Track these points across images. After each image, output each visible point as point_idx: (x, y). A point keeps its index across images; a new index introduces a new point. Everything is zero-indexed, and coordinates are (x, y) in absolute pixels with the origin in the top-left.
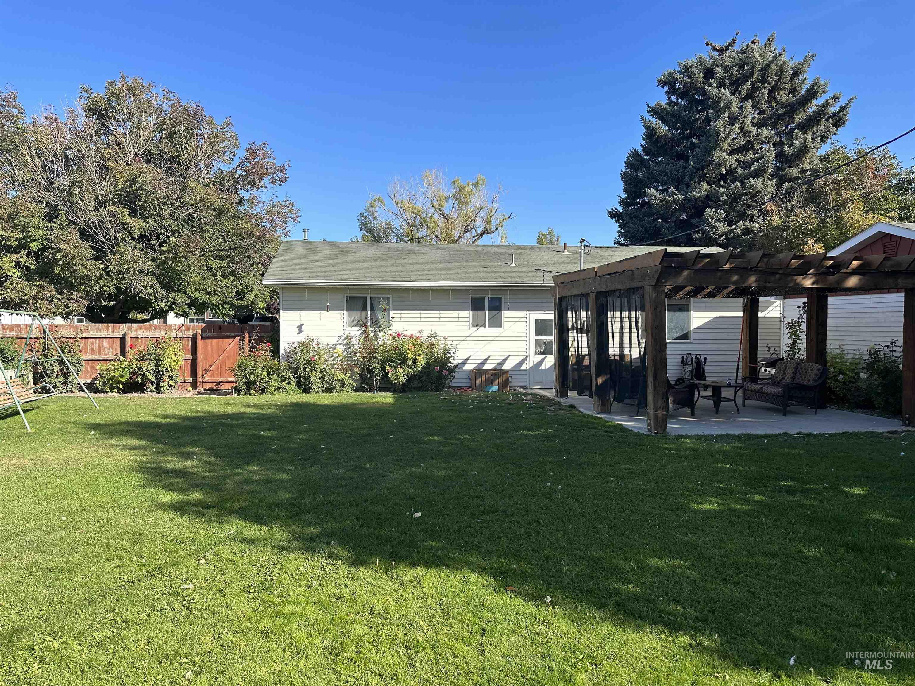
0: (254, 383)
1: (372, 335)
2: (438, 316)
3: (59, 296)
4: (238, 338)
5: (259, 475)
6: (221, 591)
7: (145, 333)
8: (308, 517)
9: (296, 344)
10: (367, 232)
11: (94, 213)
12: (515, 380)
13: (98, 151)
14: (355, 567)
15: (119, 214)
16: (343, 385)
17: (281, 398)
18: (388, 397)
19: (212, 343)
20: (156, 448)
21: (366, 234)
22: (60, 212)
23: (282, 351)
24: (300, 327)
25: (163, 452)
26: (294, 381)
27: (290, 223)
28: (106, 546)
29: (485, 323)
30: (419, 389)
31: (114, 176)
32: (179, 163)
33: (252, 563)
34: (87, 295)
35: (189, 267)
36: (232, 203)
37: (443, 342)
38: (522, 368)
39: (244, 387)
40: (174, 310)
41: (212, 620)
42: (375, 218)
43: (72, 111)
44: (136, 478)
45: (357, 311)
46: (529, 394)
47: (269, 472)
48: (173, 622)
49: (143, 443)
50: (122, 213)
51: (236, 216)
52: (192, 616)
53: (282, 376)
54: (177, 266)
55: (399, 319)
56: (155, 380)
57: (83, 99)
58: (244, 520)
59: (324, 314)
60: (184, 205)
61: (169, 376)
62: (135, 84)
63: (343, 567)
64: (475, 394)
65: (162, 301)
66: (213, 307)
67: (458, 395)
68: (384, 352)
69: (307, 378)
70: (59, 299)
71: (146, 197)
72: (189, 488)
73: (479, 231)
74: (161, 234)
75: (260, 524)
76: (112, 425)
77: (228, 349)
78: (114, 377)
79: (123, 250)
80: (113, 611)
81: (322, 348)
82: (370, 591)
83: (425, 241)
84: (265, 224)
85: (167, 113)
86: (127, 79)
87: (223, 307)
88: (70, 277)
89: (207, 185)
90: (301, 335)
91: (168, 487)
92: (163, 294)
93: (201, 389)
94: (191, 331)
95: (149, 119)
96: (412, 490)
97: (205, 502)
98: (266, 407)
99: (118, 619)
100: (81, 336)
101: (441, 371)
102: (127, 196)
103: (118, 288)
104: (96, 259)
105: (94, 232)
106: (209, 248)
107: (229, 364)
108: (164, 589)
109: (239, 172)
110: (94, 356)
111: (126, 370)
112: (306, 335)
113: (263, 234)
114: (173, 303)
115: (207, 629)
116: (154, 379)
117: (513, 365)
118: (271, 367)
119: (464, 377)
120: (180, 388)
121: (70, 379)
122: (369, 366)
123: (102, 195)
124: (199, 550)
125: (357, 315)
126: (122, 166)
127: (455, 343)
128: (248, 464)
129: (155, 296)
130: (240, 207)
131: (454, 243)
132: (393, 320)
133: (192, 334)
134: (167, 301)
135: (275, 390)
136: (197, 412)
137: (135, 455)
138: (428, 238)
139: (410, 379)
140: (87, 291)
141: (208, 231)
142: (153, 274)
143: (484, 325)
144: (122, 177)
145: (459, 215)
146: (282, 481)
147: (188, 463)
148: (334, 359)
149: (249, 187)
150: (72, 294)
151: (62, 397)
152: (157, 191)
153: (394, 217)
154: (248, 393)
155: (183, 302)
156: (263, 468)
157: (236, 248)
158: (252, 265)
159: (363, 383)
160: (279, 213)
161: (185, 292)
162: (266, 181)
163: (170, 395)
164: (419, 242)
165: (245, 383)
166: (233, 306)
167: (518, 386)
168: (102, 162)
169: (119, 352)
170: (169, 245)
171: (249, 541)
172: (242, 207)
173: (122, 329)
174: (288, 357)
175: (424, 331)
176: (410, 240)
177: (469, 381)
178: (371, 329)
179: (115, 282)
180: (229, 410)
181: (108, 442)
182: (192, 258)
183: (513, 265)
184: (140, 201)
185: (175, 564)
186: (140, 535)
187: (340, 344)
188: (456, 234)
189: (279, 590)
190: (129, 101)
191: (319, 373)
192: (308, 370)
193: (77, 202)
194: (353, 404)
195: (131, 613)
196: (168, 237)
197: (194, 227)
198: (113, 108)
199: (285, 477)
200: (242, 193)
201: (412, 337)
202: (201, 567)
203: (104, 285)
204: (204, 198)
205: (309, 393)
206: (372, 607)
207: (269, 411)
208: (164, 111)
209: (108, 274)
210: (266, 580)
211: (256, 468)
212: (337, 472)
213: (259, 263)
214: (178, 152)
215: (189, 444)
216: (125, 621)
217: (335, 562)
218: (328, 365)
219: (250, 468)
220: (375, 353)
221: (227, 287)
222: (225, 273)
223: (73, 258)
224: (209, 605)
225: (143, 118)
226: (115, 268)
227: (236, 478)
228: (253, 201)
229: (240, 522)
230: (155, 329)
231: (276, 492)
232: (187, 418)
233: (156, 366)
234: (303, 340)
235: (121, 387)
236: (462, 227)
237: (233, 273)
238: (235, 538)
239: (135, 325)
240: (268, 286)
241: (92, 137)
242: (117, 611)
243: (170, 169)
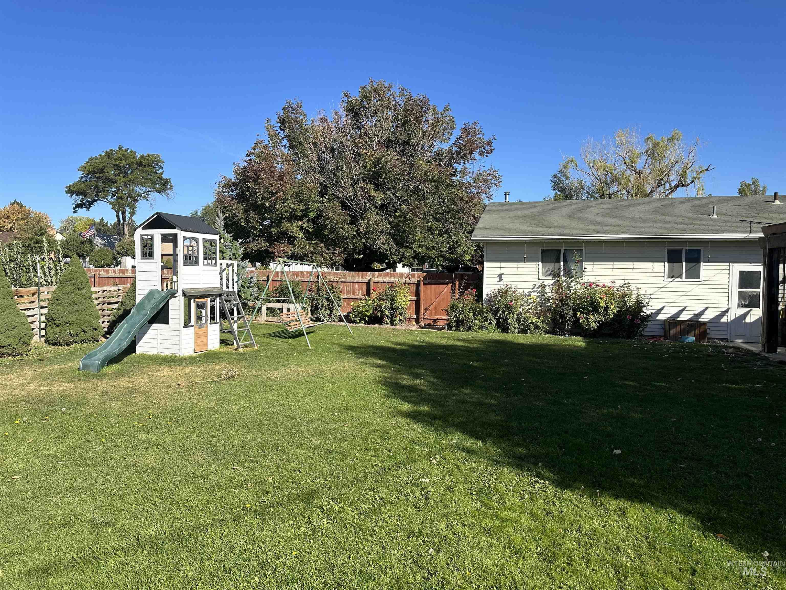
0: (462, 321)
1: (564, 284)
2: (631, 267)
3: (327, 251)
4: (450, 285)
5: (472, 398)
6: (450, 489)
7: (384, 279)
8: (517, 439)
9: (497, 290)
10: (559, 191)
11: (350, 189)
12: (713, 332)
13: (353, 142)
14: (561, 489)
15: (367, 189)
16: (537, 327)
17: (483, 335)
18: (580, 341)
19: (431, 288)
20: (394, 367)
21: (559, 193)
22: (329, 189)
23: (485, 296)
24: (500, 276)
25: (399, 371)
26: (494, 321)
27: (493, 188)
28: (365, 438)
29: (681, 275)
30: (610, 335)
31: (364, 160)
32: (409, 146)
33: (473, 470)
34: (345, 250)
35: (415, 228)
36: (448, 175)
37: (636, 292)
38: (722, 321)
39: (455, 324)
40: (403, 262)
41: (445, 511)
42: (567, 178)
43: (337, 112)
44: (381, 389)
45: (551, 262)
46: (730, 347)
47: (480, 396)
48: (416, 507)
49: (384, 363)
50: (369, 188)
51: (451, 186)
52: (429, 504)
53: (485, 317)
54: (407, 228)
55: (591, 270)
56: (390, 316)
57: (344, 103)
58: (463, 433)
59: (521, 265)
60: (412, 179)
61: (400, 313)
62: (380, 86)
63: (550, 487)
64: (669, 343)
65: (395, 255)
66: (431, 258)
67: (651, 344)
68: (575, 299)
69: (506, 320)
70: (327, 254)
71: (386, 174)
72: (420, 402)
73: (673, 184)
74: (395, 203)
75: (477, 438)
76: (363, 348)
77: (443, 293)
78: (362, 311)
79: (369, 216)
80: (373, 490)
81: (519, 295)
82: (576, 512)
83: (616, 196)
84: (473, 190)
85: (401, 106)
86: (374, 83)
87: (438, 259)
88: (334, 237)
89: (429, 162)
90: (501, 283)
91: (404, 399)
92: (396, 250)
93: (422, 324)
94: (416, 278)
95: (389, 113)
96: (610, 429)
97: (433, 414)
98: (473, 342)
99: (377, 496)
100: (341, 281)
101: (633, 320)
102: (372, 174)
103: (365, 245)
104: (351, 223)
105: (350, 203)
106: (430, 212)
107: (444, 305)
108: (407, 479)
109: (454, 149)
110: (349, 295)
111: (370, 307)
112: (505, 283)
113: (471, 198)
114: (403, 257)
115: (442, 518)
116: (389, 314)
117: (712, 317)
118: (476, 309)
119: (658, 326)
120: (407, 322)
121: (334, 312)
122: (561, 312)
123: (356, 175)
124: (431, 453)
125: (551, 266)
126: (370, 152)
127: (648, 293)
128: (463, 388)
129: (390, 251)
130: (453, 178)
131: (646, 197)
132: (586, 270)
133: (416, 280)
134: (399, 255)
135: (479, 329)
136: (421, 342)
137: (380, 372)
138: (620, 193)
139: (602, 325)
140: (345, 248)
141: (429, 199)
142: (389, 234)
143: (680, 276)
144: (370, 160)
145: (652, 170)
146: (491, 405)
147: (418, 382)
148: (529, 305)
149: (461, 161)
150: (335, 250)
151: (329, 325)
152: (393, 169)
153: (586, 176)
154: (457, 329)
155: (410, 255)
156: (474, 392)
157: (449, 212)
158: (461, 225)
159: (555, 327)
160: (484, 180)
161: (411, 248)
162: (476, 154)
163: (400, 327)
164: (610, 198)
165: (456, 321)
166: (445, 259)
167: (717, 339)
168: (356, 150)
169: (365, 294)
170: (401, 211)
171: (469, 451)
172: (456, 178)
173: (368, 275)
174: (490, 301)
175: (617, 281)
176: (601, 196)
177: (662, 330)
178: (564, 278)
179: (363, 240)
180: (444, 342)
181: (361, 360)
182: (418, 221)
183: (715, 216)
184: (381, 178)
185: (414, 461)
186: (387, 433)
187: (534, 292)
188: (648, 189)
189: (496, 497)
190: (376, 101)
191: (515, 316)
192: (506, 313)
193: (340, 182)
194: (547, 345)
195: (386, 494)
196: (400, 205)
197: (419, 196)
198: (365, 107)
199: (493, 402)
200: (456, 166)
201: (604, 286)
202: (433, 466)
203: (356, 243)
204: (428, 173)
205: (507, 332)
206: (580, 527)
207: (475, 345)
208: (400, 105)
209: (359, 235)
210: (485, 486)
211: (469, 391)
212: (537, 403)
213: (467, 223)
214: (409, 137)
215: (418, 367)
216: (382, 499)
217: (542, 481)
218: (523, 310)
219: (464, 390)
220: (567, 300)
221: (442, 243)
222: (440, 232)
223: (337, 224)
224: (442, 499)
225: (385, 112)
226: (364, 230)
227: (454, 398)
228: (464, 172)
229: (461, 435)
230: (391, 276)
231: (487, 413)
232: (414, 346)
233: (391, 304)
234: (503, 287)
235: (367, 319)
236: (655, 181)
237: (447, 232)
238: (458, 447)
239: (377, 273)
240: (473, 242)
241: (350, 131)
242: (375, 490)
243: (403, 151)
